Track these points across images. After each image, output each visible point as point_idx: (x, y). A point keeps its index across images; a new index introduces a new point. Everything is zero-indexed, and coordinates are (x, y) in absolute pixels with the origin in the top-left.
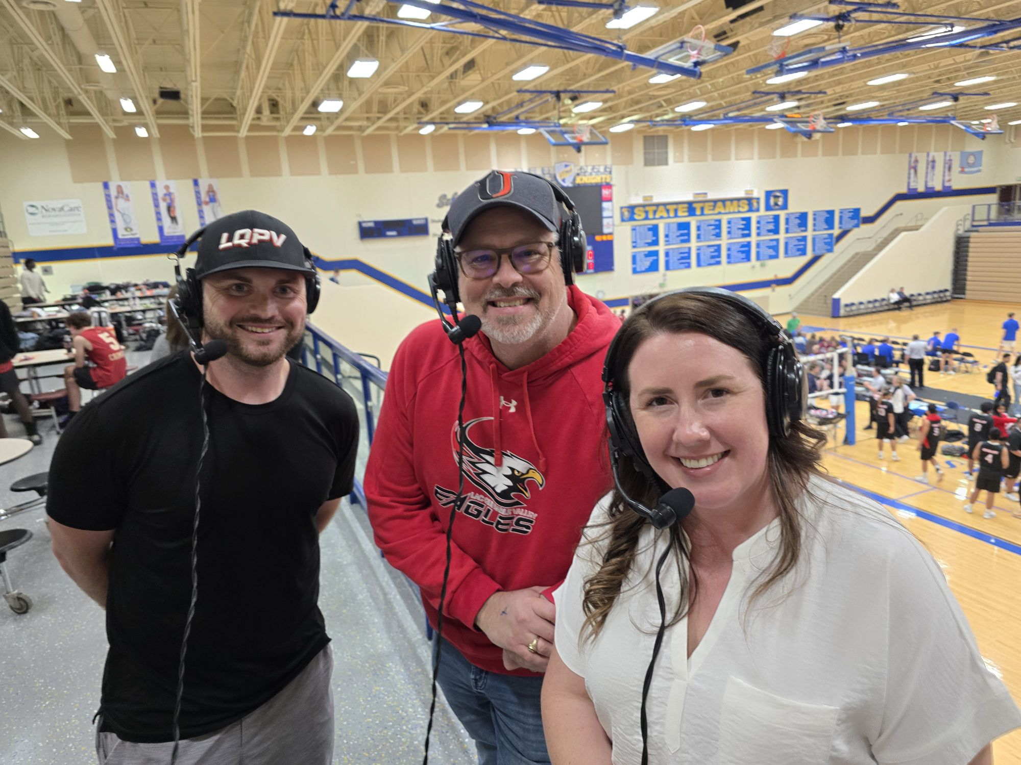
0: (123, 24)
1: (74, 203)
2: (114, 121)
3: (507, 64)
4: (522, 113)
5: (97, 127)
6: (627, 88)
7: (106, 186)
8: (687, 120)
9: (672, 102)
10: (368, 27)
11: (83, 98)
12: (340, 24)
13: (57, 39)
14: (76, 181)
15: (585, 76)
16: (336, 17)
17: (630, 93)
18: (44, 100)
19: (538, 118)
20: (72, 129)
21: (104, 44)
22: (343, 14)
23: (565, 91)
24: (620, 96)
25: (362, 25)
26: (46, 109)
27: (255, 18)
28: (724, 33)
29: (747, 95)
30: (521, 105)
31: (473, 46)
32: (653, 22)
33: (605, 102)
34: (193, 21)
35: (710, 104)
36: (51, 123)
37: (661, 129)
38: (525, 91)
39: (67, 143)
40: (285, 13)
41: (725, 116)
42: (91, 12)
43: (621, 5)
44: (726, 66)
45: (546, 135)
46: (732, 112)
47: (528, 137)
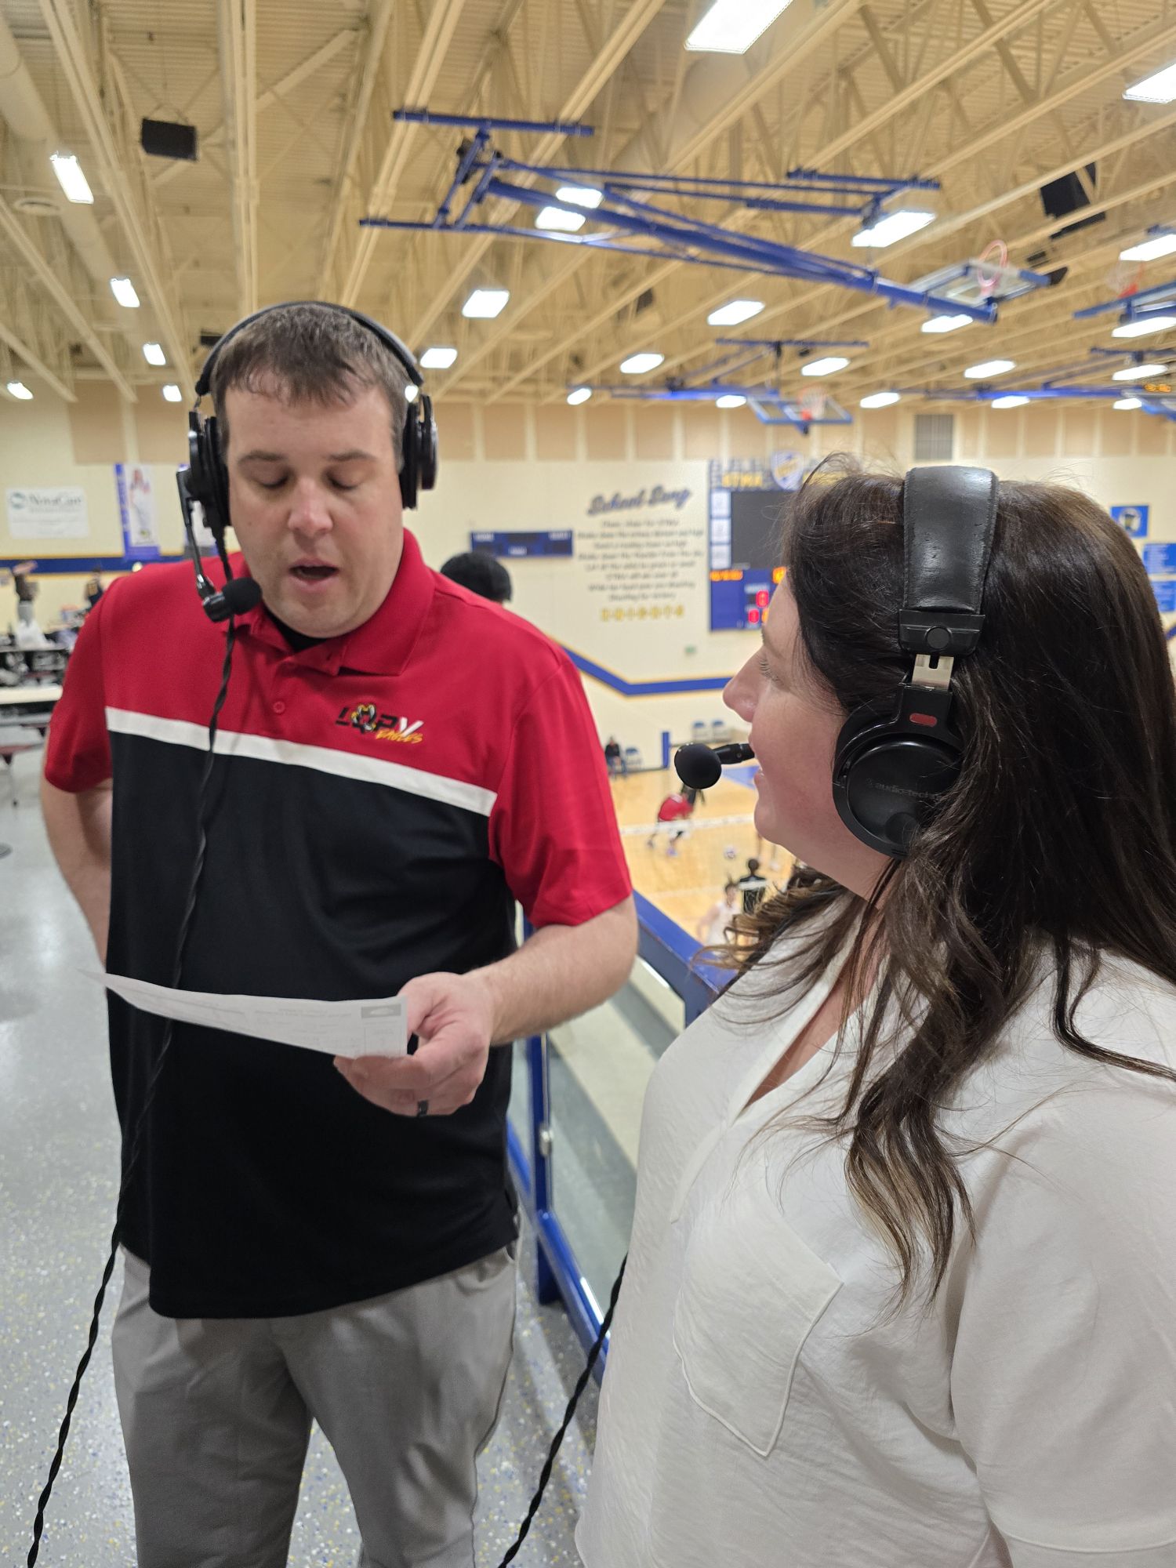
0: (153, 238)
1: (76, 492)
2: (137, 377)
3: (701, 299)
4: (725, 374)
5: (110, 387)
6: (889, 340)
7: (119, 469)
8: (985, 389)
9: (963, 361)
10: (495, 244)
11: (93, 343)
12: (456, 237)
13: (62, 259)
14: (79, 460)
15: (822, 319)
16: (445, 226)
17: (894, 345)
18: (42, 346)
19: (749, 383)
20: (79, 387)
21: (124, 266)
22: (457, 222)
23: (790, 342)
24: (876, 351)
25: (484, 240)
26: (43, 357)
27: (337, 229)
28: (1043, 254)
29: (1084, 354)
30: (723, 361)
31: (650, 268)
32: (927, 238)
33: (852, 359)
34: (248, 233)
35: (1022, 367)
36: (50, 378)
37: (943, 405)
38: (730, 341)
39: (71, 407)
40: (376, 222)
41: (1046, 386)
42: (109, 221)
43: (874, 210)
44: (1049, 307)
45: (757, 409)
46: (1058, 379)
47: (733, 412)
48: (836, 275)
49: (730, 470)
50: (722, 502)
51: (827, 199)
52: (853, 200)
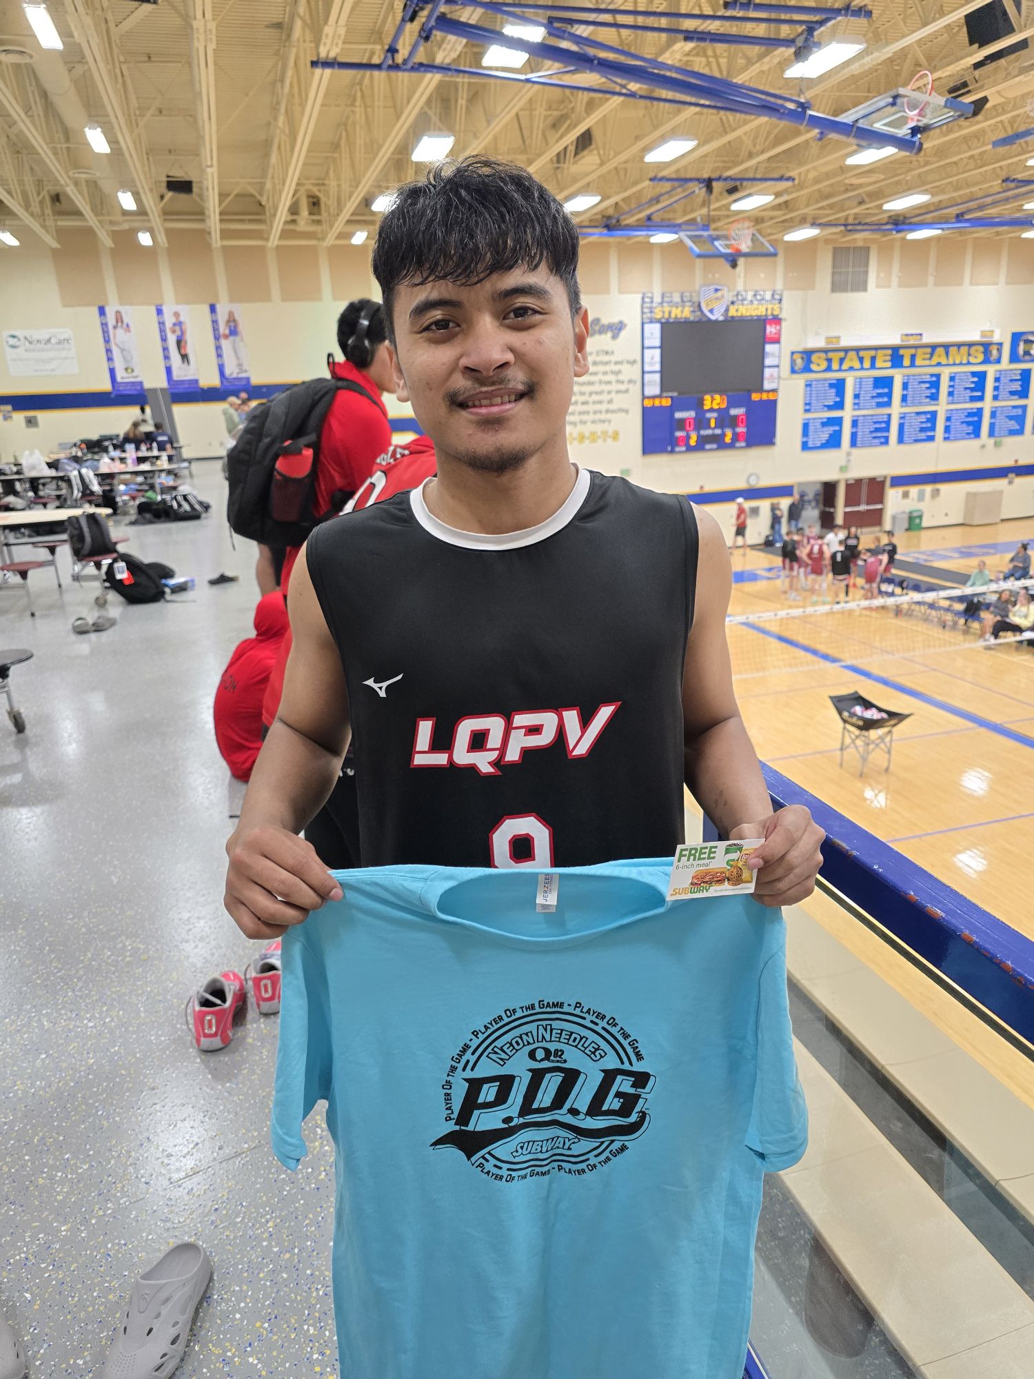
0: (120, 86)
1: (66, 333)
2: (111, 223)
3: (637, 138)
4: (657, 211)
5: (89, 232)
6: (812, 175)
7: (102, 311)
8: (900, 222)
9: (880, 195)
10: (440, 86)
11: (71, 190)
12: (403, 77)
13: (38, 109)
14: (65, 304)
15: (751, 155)
16: (395, 67)
17: (817, 181)
18: (25, 195)
19: (680, 218)
20: (61, 234)
21: (95, 113)
22: (405, 61)
23: (719, 179)
24: (801, 187)
25: (431, 80)
26: (27, 206)
27: (290, 73)
28: (965, 85)
29: (996, 185)
30: (656, 200)
31: (590, 107)
32: (855, 68)
33: (777, 195)
34: (207, 78)
35: (937, 199)
36: (35, 225)
37: (860, 237)
38: (661, 179)
39: (55, 252)
40: (327, 64)
41: (959, 217)
42: (79, 69)
43: (806, 40)
44: (965, 139)
45: (689, 243)
46: (970, 211)
47: (663, 247)
48: (769, 107)
49: (661, 303)
50: (654, 333)
51: (760, 30)
52: (785, 31)
